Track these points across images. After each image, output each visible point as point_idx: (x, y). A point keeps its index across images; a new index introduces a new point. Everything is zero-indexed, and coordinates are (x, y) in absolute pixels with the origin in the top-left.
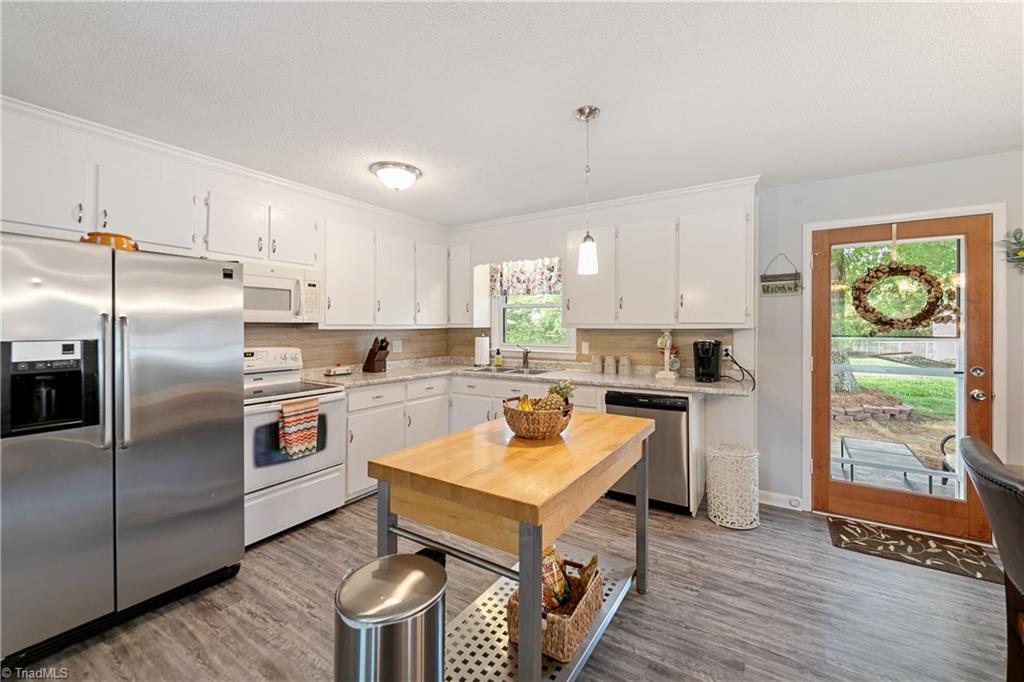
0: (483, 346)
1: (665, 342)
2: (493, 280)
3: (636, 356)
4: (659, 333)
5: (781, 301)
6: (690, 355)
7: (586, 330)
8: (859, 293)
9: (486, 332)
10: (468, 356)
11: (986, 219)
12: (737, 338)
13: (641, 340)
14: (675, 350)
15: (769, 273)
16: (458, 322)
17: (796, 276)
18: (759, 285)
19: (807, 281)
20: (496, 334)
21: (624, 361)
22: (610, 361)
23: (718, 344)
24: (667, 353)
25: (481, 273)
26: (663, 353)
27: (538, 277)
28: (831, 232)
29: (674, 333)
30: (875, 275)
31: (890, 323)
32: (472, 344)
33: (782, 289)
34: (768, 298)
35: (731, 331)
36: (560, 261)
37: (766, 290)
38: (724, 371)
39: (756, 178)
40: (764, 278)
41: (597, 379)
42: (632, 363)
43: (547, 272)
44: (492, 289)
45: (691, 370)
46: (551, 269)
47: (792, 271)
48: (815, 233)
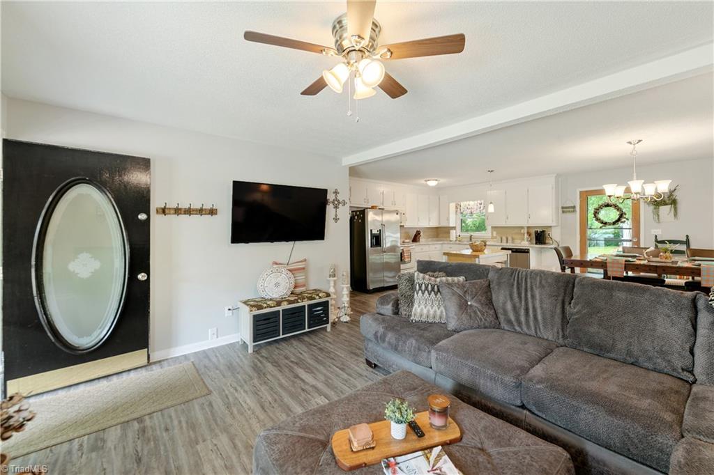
0: (453, 234)
1: (526, 231)
2: (457, 208)
3: (514, 236)
4: (522, 228)
5: (569, 215)
6: (533, 236)
7: (495, 227)
8: (596, 213)
9: (454, 228)
10: (446, 237)
12: (553, 229)
13: (516, 231)
14: (529, 234)
15: (565, 206)
16: (443, 224)
17: (574, 207)
18: (560, 210)
19: (578, 209)
20: (459, 228)
21: (510, 238)
22: (504, 239)
23: (545, 232)
24: (526, 235)
25: (452, 206)
26: (524, 235)
27: (475, 207)
28: (586, 192)
29: (528, 227)
30: (601, 207)
31: (606, 223)
32: (449, 233)
33: (569, 211)
34: (564, 215)
35: (550, 227)
36: (484, 201)
37: (563, 212)
38: (547, 242)
39: (555, 175)
40: (563, 208)
41: (499, 244)
42: (513, 239)
43: (479, 206)
44: (456, 211)
45: (534, 242)
46: (481, 204)
47: (572, 205)
48: (581, 192)
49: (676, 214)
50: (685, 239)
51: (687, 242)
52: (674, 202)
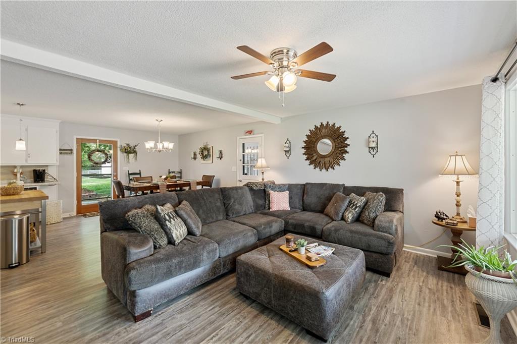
1: (19, 170)
4: (15, 167)
5: (67, 157)
6: (31, 174)
8: (90, 155)
11: (116, 142)
12: (49, 168)
15: (62, 148)
17: (71, 150)
18: (59, 151)
19: (75, 151)
23: (44, 170)
24: (19, 174)
26: (16, 175)
28: (81, 139)
29: (22, 167)
30: (93, 152)
31: (97, 163)
33: (67, 153)
34: (62, 155)
35: (47, 166)
37: (61, 153)
38: (46, 180)
39: (60, 121)
40: (60, 150)
45: (33, 180)
47: (70, 148)
48: (77, 139)
49: (136, 159)
50: (139, 172)
51: (140, 174)
52: (135, 152)
